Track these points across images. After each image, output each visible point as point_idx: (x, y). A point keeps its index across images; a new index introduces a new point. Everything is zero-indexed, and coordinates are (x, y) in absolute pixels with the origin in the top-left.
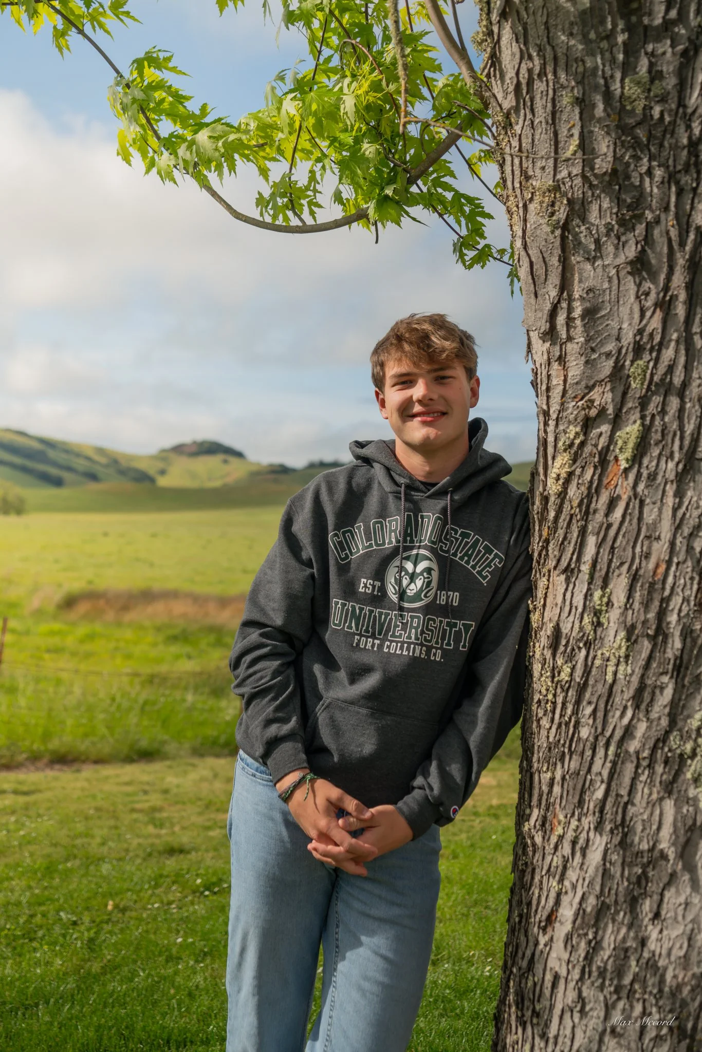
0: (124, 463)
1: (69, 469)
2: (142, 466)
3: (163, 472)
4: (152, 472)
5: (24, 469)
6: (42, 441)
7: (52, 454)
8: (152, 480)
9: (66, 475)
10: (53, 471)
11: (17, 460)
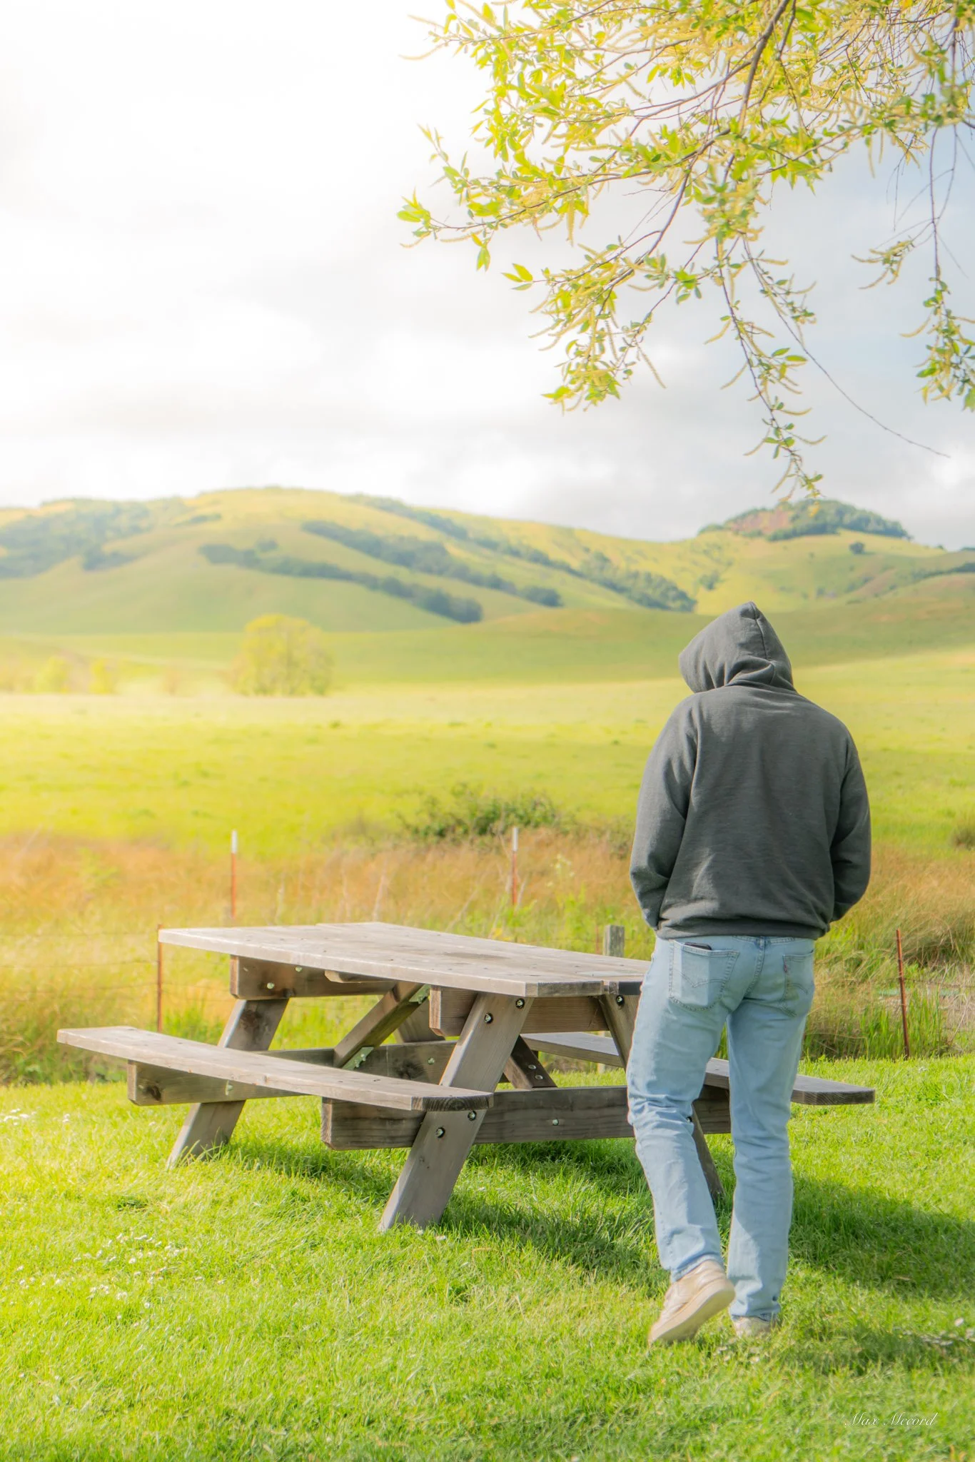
0: (621, 565)
1: (496, 584)
2: (664, 569)
3: (710, 584)
4: (686, 583)
5: (395, 589)
6: (434, 521)
7: (456, 551)
8: (687, 603)
9: (484, 597)
10: (458, 591)
11: (381, 569)
